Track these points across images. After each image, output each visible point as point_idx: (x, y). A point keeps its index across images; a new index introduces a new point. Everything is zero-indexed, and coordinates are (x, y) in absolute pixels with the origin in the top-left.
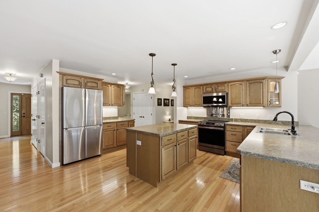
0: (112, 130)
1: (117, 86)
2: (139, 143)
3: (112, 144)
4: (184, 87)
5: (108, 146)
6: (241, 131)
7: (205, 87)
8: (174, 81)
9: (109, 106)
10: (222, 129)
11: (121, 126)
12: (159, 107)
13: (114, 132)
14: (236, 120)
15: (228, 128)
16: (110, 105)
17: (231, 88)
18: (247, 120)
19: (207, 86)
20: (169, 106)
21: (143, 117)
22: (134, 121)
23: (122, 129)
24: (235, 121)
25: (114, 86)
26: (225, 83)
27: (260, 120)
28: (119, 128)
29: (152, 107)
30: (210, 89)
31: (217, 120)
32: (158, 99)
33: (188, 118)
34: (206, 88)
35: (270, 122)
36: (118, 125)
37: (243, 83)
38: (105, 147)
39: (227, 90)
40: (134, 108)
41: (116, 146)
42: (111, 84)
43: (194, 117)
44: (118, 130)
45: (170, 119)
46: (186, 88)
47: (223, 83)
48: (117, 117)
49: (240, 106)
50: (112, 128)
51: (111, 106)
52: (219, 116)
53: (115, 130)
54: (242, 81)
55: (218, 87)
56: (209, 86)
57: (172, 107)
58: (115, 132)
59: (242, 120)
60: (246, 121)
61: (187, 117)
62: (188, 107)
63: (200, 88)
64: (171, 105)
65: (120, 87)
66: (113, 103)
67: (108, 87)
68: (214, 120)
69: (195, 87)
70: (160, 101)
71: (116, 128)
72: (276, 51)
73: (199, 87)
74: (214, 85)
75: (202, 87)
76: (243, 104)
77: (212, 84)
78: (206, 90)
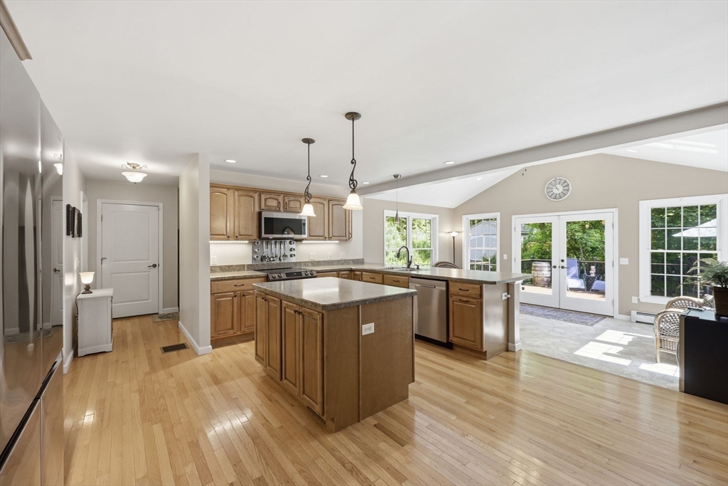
4: (213, 186)
7: (263, 197)
19: (268, 196)
26: (301, 196)
27: (333, 261)
30: (274, 203)
34: (265, 199)
37: (326, 203)
47: (297, 196)
49: (322, 240)
55: (289, 201)
56: (273, 196)
59: (313, 263)
60: (318, 262)
63: (252, 197)
68: (270, 268)
69: (241, 193)
72: (398, 176)
73: (251, 194)
74: (282, 195)
75: (256, 196)
76: (326, 235)
77: (278, 193)
78: (265, 204)
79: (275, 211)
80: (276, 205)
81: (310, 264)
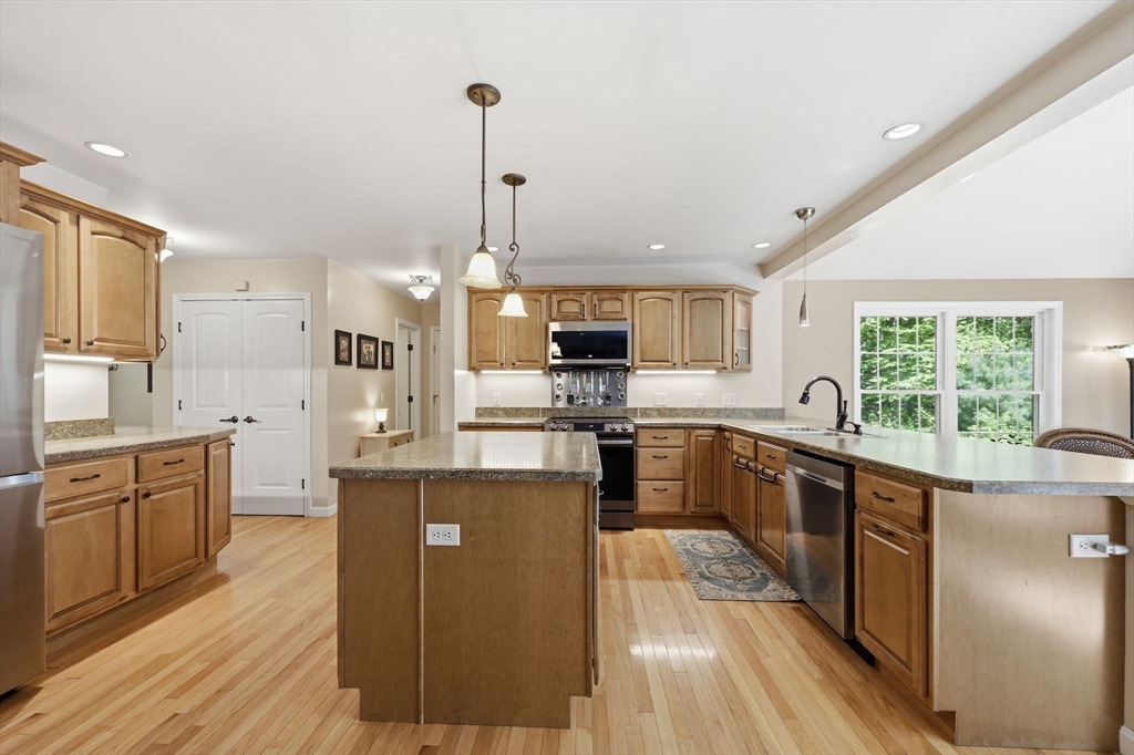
0: (108, 502)
1: (119, 233)
2: (443, 535)
3: (104, 588)
5: (80, 611)
6: (680, 442)
7: (555, 298)
8: (512, 250)
9: (64, 351)
10: (630, 442)
11: (167, 471)
12: (343, 369)
13: (117, 510)
14: (645, 412)
15: (644, 438)
16: (67, 341)
17: (641, 308)
18: (675, 409)
19: (564, 297)
20: (376, 367)
21: (249, 420)
22: (227, 438)
23: (174, 487)
24: (642, 416)
25: (99, 227)
26: (623, 290)
27: (705, 409)
28: (152, 485)
29: (307, 371)
30: (572, 308)
31: (589, 415)
32: (339, 334)
33: (480, 412)
34: (559, 302)
35: (728, 412)
36: (143, 466)
37: (676, 297)
38: (55, 623)
39: (630, 314)
40: (177, 374)
41: (132, 595)
42: (80, 211)
43: (504, 409)
44: (147, 495)
45: (381, 426)
46: (479, 296)
47: (616, 291)
48: (102, 422)
49: (667, 368)
50: (106, 490)
51: (80, 351)
52: (596, 402)
53: (126, 500)
54: (673, 290)
55: (601, 300)
56: (571, 296)
57: (387, 372)
58: (127, 509)
59: (661, 412)
60: (672, 412)
61: (477, 409)
62: (483, 372)
63: (537, 300)
64: (384, 367)
65: (141, 239)
66: (92, 330)
67: (56, 222)
68: (579, 415)
70: (344, 343)
71: (131, 486)
72: (806, 211)
73: (537, 296)
74: (589, 293)
75: (544, 298)
76: (677, 359)
77: (581, 290)
78: (559, 310)
79: (576, 319)
80: (578, 310)
81: (655, 413)
